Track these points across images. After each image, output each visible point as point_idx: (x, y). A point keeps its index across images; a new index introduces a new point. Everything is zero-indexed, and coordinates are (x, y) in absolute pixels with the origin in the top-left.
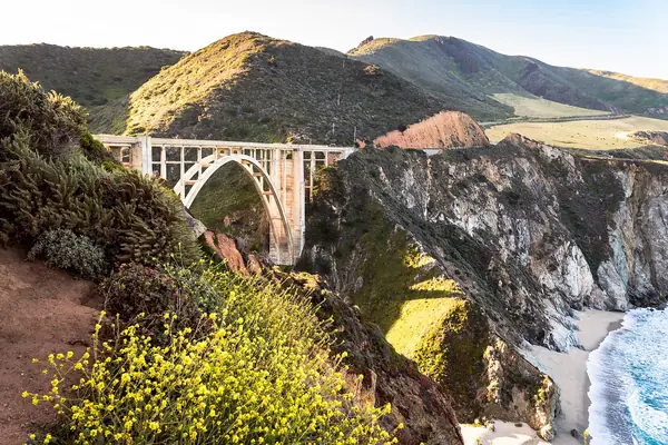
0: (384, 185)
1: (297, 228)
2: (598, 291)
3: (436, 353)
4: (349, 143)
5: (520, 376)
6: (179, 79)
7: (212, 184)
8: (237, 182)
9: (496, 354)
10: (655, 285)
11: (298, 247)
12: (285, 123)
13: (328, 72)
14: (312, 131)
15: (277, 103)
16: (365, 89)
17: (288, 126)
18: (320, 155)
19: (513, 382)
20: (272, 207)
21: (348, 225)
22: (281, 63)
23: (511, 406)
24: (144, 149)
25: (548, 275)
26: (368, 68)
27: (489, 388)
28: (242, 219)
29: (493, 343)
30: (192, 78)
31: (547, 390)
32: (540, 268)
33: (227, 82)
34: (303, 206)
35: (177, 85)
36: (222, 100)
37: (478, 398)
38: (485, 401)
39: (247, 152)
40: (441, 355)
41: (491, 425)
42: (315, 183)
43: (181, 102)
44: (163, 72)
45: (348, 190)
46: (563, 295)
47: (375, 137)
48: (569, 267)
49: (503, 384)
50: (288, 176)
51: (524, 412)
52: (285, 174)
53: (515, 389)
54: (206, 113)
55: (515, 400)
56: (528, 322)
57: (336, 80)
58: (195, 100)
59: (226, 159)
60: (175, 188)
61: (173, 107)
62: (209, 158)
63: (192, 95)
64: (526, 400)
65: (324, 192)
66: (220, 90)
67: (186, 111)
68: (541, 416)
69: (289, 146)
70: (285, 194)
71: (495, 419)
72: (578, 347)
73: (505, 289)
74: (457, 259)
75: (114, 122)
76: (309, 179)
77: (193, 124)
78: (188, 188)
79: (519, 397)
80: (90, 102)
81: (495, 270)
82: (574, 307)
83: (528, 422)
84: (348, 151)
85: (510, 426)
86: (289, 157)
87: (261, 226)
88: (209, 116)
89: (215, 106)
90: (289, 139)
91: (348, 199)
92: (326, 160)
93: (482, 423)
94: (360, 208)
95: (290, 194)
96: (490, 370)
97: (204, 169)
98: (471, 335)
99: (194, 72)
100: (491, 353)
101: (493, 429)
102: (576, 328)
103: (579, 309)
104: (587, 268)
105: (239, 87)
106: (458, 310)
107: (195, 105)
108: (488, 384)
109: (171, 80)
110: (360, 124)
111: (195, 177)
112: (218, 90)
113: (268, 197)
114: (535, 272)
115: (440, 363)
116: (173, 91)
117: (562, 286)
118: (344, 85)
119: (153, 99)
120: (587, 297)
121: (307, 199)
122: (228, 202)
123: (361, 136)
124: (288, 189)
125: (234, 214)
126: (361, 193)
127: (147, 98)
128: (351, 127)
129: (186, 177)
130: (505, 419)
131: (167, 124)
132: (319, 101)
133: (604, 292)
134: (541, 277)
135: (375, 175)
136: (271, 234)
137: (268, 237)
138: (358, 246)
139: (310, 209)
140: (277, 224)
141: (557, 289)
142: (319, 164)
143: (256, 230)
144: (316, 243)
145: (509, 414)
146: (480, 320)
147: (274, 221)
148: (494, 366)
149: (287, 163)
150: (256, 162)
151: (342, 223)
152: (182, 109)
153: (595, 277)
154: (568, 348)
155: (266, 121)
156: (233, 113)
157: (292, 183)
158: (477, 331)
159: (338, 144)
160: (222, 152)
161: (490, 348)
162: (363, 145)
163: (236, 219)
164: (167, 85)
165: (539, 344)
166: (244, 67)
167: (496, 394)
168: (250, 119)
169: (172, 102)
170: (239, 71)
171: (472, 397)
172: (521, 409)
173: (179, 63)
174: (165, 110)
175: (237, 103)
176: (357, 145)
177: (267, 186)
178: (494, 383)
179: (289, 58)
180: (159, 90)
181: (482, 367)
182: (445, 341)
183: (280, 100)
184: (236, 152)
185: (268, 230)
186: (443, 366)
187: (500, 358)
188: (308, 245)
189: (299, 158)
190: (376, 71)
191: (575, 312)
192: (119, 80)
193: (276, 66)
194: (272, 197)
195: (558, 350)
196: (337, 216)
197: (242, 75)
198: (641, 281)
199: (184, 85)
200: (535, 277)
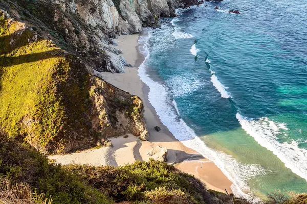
2: (123, 21)
3: (53, 103)
5: (119, 102)
9: (99, 91)
10: (151, 10)
19: (115, 108)
23: (118, 125)
25: (91, 16)
27: (100, 117)
29: (95, 83)
31: (139, 106)
32: (84, 12)
37: (94, 127)
38: (100, 128)
40: (58, 103)
41: (109, 144)
46: (102, 29)
48: (103, 8)
49: (109, 111)
51: (127, 127)
53: (117, 112)
55: (119, 120)
56: (93, 57)
64: (126, 117)
68: (139, 126)
71: (109, 137)
72: (127, 66)
73: (71, 34)
74: (30, 18)
79: (121, 117)
81: (60, 21)
82: (110, 37)
83: (131, 132)
85: (121, 138)
93: (102, 144)
96: (97, 104)
98: (76, 81)
100: (95, 91)
101: (112, 146)
102: (120, 52)
103: (114, 37)
104: (113, 7)
106: (61, 63)
108: (98, 114)
114: (82, 16)
115: (59, 110)
117: (101, 23)
120: (117, 28)
130: (116, 136)
133: (127, 22)
134: (87, 19)
141: (98, 26)
145: (117, 131)
146: (80, 68)
148: (99, 101)
153: (120, 12)
154: (123, 69)
158: (80, 76)
161: (93, 88)
165: (104, 71)
167: (106, 120)
171: (89, 127)
172: (125, 125)
178: (103, 113)
181: (91, 104)
182: (58, 91)
186: (62, 112)
187: (102, 93)
191: (113, 40)
195: (118, 72)
198: (143, 9)
200: (83, 20)
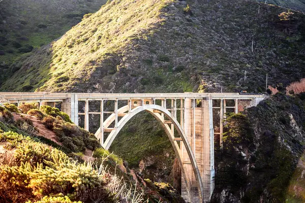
0: (294, 132)
1: (207, 173)
4: (260, 90)
6: (100, 28)
7: (129, 130)
8: (152, 128)
11: (207, 191)
12: (198, 71)
13: (242, 18)
14: (224, 79)
15: (191, 51)
16: (280, 35)
17: (201, 74)
18: (231, 103)
20: (182, 153)
21: (256, 171)
22: (197, 11)
24: (72, 103)
26: (283, 14)
28: (156, 163)
30: (112, 27)
33: (145, 32)
34: (212, 152)
35: (98, 33)
36: (139, 49)
39: (158, 102)
42: (225, 130)
43: (102, 51)
44: (85, 20)
45: (258, 136)
47: (288, 83)
50: (198, 123)
52: (195, 121)
54: (124, 63)
57: (251, 26)
58: (115, 50)
59: (138, 109)
60: (96, 135)
61: (93, 56)
62: (124, 108)
63: (111, 45)
65: (233, 139)
66: (137, 40)
67: (106, 61)
69: (201, 94)
70: (195, 140)
75: (40, 69)
76: (219, 126)
77: (112, 74)
78: (106, 134)
80: (17, 50)
84: (258, 98)
86: (199, 105)
87: (173, 171)
88: (127, 65)
89: (132, 55)
90: (201, 86)
91: (258, 145)
92: (236, 107)
94: (268, 154)
95: (200, 140)
97: (120, 118)
99: (114, 21)
105: (155, 37)
107: (114, 55)
109: (93, 28)
110: (273, 71)
111: (112, 125)
112: (135, 39)
113: (178, 143)
116: (94, 40)
118: (259, 31)
119: (76, 47)
121: (217, 145)
122: (143, 148)
123: (274, 83)
124: (198, 136)
125: (149, 159)
126: (270, 139)
127: (70, 47)
128: (263, 74)
129: (105, 125)
131: (89, 73)
132: (233, 48)
135: (285, 121)
136: (182, 178)
137: (180, 181)
138: (265, 191)
139: (220, 155)
140: (188, 169)
142: (230, 111)
143: (168, 174)
144: (226, 188)
147: (184, 166)
149: (197, 111)
150: (167, 111)
151: (251, 169)
152: (102, 59)
155: (180, 69)
156: (150, 62)
157: (202, 130)
159: (250, 91)
160: (135, 103)
162: (275, 91)
163: (150, 163)
164: (89, 33)
166: (160, 17)
168: (165, 67)
169: (93, 51)
170: (155, 20)
173: (100, 11)
174: (86, 59)
175: (153, 52)
176: (269, 92)
177: (177, 133)
179: (205, 5)
180: (81, 39)
183: (194, 48)
184: (147, 103)
185: (180, 175)
188: (217, 190)
189: (209, 106)
190: (291, 17)
192: (44, 26)
193: (191, 14)
194: (182, 143)
196: (246, 162)
197: (158, 25)
199: (104, 33)
